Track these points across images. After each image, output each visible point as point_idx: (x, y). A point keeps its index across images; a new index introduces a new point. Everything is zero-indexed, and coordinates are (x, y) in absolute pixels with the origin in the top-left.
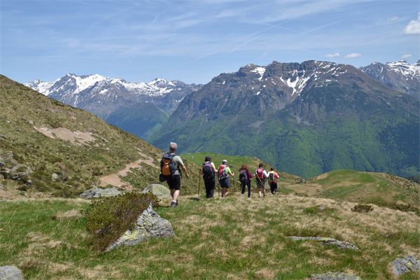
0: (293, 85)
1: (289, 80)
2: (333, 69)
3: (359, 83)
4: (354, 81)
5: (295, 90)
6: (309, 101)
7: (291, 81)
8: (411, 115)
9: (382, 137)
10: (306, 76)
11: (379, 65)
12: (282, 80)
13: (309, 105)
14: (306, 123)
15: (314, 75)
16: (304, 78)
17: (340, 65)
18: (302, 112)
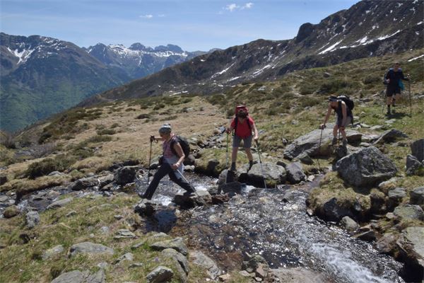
0: (20, 55)
2: (55, 44)
3: (75, 57)
4: (72, 55)
5: (21, 60)
6: (31, 69)
7: (19, 52)
12: (10, 50)
13: (31, 73)
14: (28, 88)
15: (38, 48)
16: (30, 50)
17: (61, 41)
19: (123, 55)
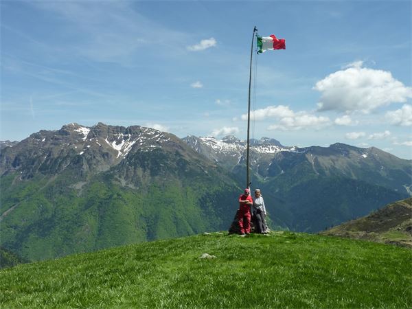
0: (118, 148)
1: (115, 142)
2: (157, 136)
3: (180, 151)
4: (177, 148)
5: (120, 153)
6: (135, 165)
7: (117, 144)
8: (226, 184)
9: (202, 203)
10: (131, 140)
11: (194, 138)
12: (108, 142)
13: (135, 168)
14: (131, 186)
15: (139, 140)
16: (129, 142)
17: (163, 133)
18: (127, 175)
19: (218, 150)
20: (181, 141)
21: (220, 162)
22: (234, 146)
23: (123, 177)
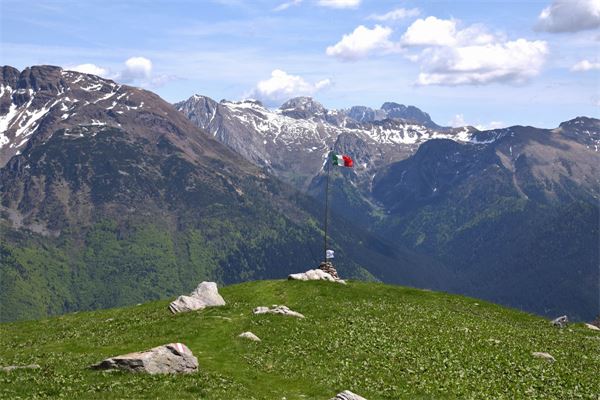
2: (108, 96)
3: (172, 136)
4: (162, 130)
6: (49, 171)
10: (36, 106)
11: (206, 104)
13: (49, 181)
14: (39, 228)
15: (58, 106)
16: (31, 109)
17: (125, 89)
18: (26, 199)
19: (269, 135)
20: (172, 110)
21: (274, 166)
22: (310, 125)
23: (15, 204)
